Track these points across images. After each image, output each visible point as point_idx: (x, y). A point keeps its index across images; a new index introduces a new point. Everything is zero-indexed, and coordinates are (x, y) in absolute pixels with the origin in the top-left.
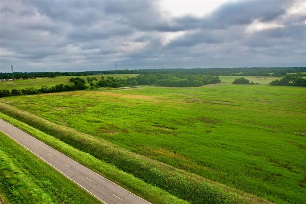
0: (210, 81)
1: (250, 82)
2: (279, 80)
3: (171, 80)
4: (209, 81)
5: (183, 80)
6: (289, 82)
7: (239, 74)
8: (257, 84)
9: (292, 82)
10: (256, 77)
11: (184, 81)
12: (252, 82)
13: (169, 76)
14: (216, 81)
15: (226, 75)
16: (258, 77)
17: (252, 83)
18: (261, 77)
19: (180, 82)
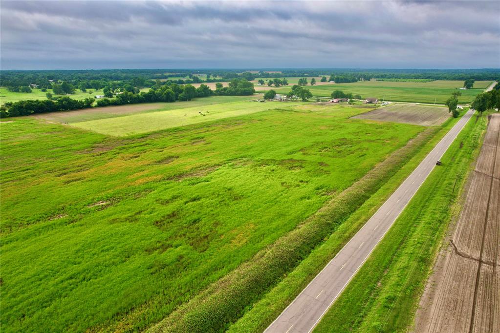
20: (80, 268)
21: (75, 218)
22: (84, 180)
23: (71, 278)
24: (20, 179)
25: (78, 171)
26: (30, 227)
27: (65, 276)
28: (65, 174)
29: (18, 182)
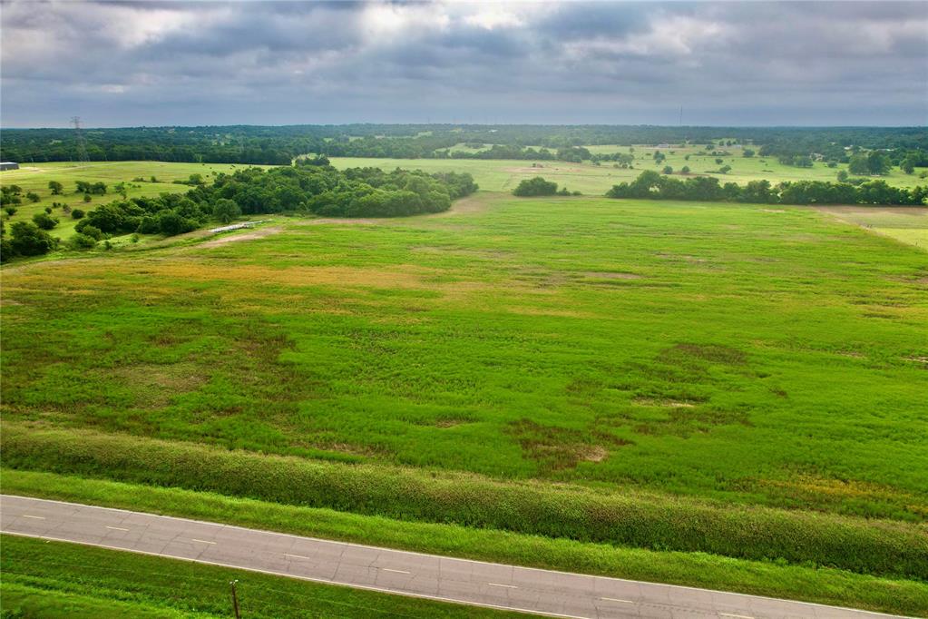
1: (559, 189)
2: (629, 185)
6: (651, 189)
8: (576, 194)
9: (658, 190)
12: (566, 188)
17: (565, 193)
20: (883, 422)
21: (879, 364)
22: (897, 320)
23: (869, 427)
24: (799, 292)
25: (887, 305)
26: (814, 352)
27: (859, 421)
28: (864, 303)
29: (796, 296)
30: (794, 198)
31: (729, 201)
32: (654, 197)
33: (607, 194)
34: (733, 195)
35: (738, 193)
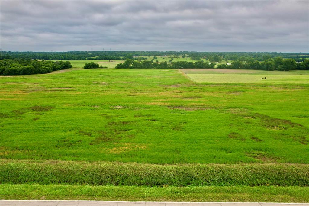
0: (61, 67)
1: (100, 66)
3: (10, 67)
4: (59, 66)
5: (28, 66)
7: (94, 58)
8: (106, 68)
10: (109, 61)
11: (28, 69)
12: (102, 66)
13: (7, 63)
14: (67, 67)
15: (81, 59)
16: (110, 61)
18: (112, 60)
19: (22, 69)
30: (175, 66)
31: (154, 68)
32: (131, 68)
33: (115, 67)
34: (156, 66)
35: (157, 66)
